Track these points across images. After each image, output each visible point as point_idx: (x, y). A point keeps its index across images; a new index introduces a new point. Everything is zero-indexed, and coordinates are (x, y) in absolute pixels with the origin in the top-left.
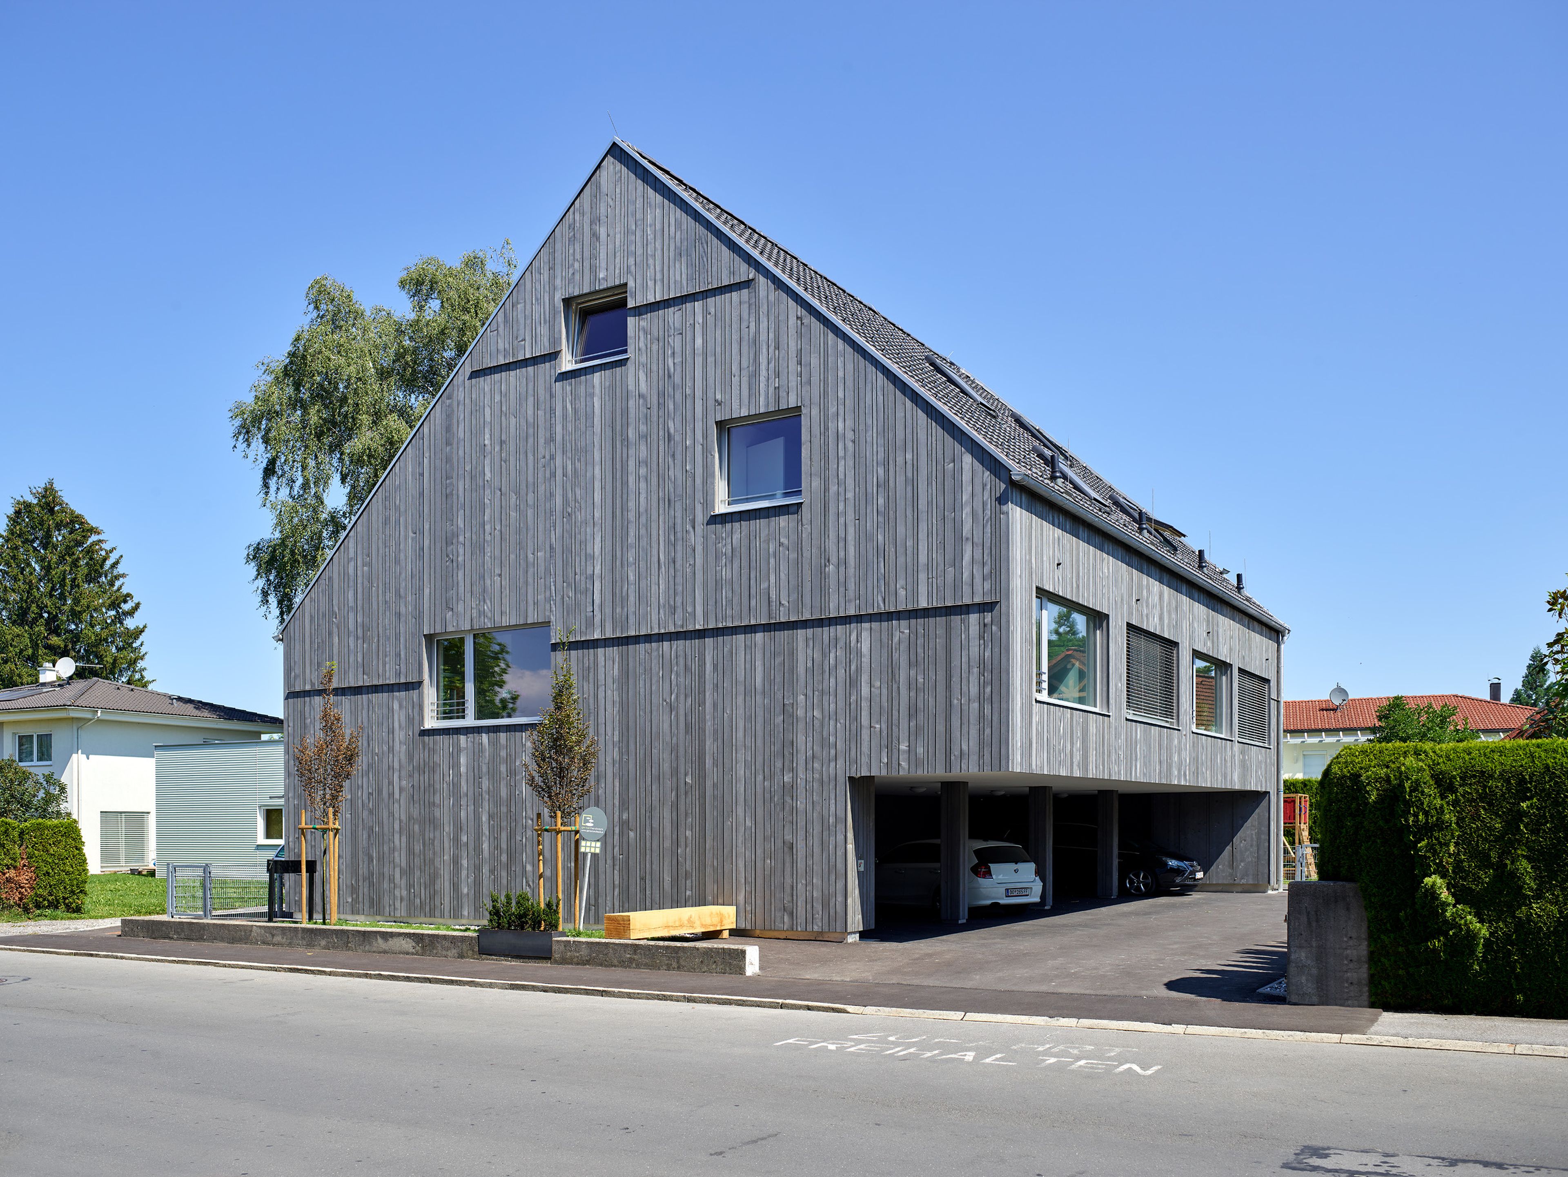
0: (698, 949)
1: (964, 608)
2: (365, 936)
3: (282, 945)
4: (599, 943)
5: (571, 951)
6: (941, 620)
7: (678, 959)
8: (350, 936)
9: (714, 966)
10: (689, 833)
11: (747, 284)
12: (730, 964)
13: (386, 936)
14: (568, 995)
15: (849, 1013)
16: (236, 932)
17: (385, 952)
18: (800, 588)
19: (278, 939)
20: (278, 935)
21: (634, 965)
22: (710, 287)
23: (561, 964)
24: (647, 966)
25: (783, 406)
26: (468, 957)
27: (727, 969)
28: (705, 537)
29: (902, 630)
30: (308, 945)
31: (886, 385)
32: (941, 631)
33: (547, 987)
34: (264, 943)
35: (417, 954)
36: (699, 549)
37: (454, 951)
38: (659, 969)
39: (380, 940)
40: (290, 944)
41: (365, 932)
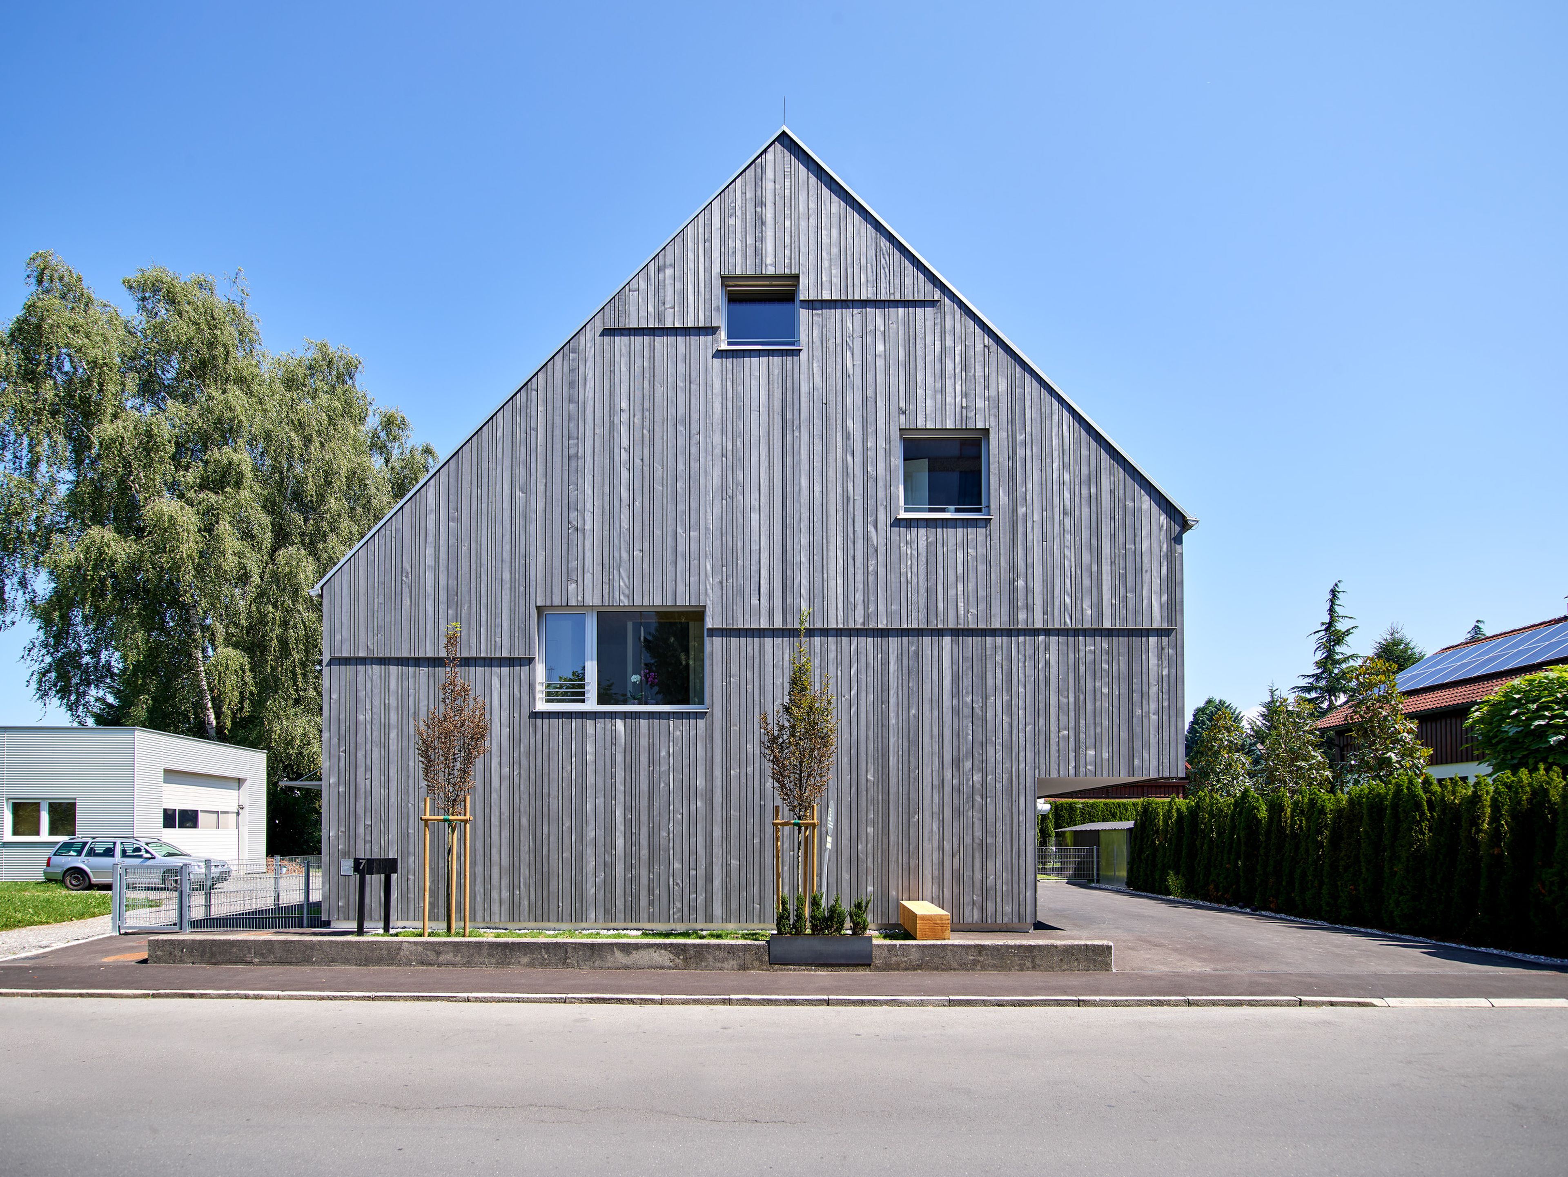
0: (1056, 947)
1: (1144, 632)
2: (594, 949)
3: (454, 965)
4: (933, 945)
5: (897, 956)
6: (1123, 640)
7: (1033, 958)
8: (569, 950)
9: (1076, 964)
10: (870, 830)
11: (933, 303)
12: (1095, 961)
13: (626, 948)
14: (1034, 1008)
15: (1375, 1006)
16: (372, 952)
17: (626, 967)
18: (989, 599)
19: (449, 957)
20: (448, 953)
21: (979, 967)
22: (892, 298)
23: (884, 970)
24: (995, 967)
25: (971, 426)
26: (753, 968)
27: (1092, 966)
28: (888, 540)
29: (1087, 646)
30: (498, 964)
31: (1071, 424)
32: (1124, 650)
33: (1003, 1000)
34: (422, 963)
35: (676, 967)
36: (881, 550)
37: (732, 962)
38: (1010, 970)
39: (618, 953)
40: (468, 964)
41: (593, 945)
